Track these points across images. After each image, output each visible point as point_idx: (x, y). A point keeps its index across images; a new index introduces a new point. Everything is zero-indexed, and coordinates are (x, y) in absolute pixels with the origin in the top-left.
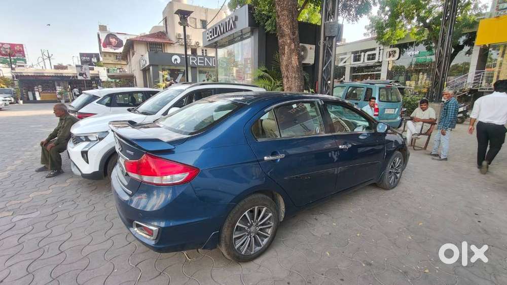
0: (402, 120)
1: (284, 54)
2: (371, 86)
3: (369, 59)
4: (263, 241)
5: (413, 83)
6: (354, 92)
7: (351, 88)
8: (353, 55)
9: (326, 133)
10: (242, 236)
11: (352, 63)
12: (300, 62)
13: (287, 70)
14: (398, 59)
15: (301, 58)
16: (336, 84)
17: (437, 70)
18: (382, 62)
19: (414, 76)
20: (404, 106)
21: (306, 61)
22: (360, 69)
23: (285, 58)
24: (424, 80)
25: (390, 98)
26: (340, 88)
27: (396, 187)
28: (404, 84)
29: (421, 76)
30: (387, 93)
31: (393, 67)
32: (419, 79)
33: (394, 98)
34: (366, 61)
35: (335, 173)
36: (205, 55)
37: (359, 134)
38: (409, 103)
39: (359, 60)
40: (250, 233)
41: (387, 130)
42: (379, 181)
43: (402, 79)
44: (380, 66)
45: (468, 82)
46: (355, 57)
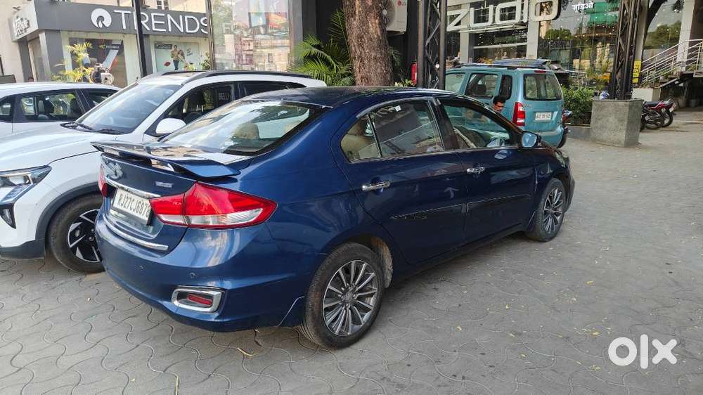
0: (565, 132)
1: (353, 15)
2: (510, 72)
3: (502, 18)
4: (363, 316)
5: (586, 63)
6: (480, 83)
7: (474, 76)
8: (472, 10)
9: (446, 149)
10: (334, 306)
11: (473, 25)
12: (383, 30)
13: (361, 45)
14: (557, 17)
15: (384, 22)
16: (449, 68)
17: (620, 40)
18: (527, 22)
19: (587, 51)
20: (568, 108)
21: (391, 28)
22: (487, 37)
23: (355, 23)
24: (604, 56)
25: (543, 93)
26: (454, 76)
27: (556, 238)
28: (571, 66)
29: (599, 50)
30: (538, 84)
31: (548, 33)
32: (596, 55)
33: (550, 92)
34: (498, 21)
35: (463, 211)
36: (163, 7)
37: (494, 150)
38: (576, 100)
39: (485, 20)
40: (344, 303)
41: (537, 142)
42: (529, 228)
43: (565, 56)
44: (526, 30)
45: (678, 61)
46: (477, 13)
